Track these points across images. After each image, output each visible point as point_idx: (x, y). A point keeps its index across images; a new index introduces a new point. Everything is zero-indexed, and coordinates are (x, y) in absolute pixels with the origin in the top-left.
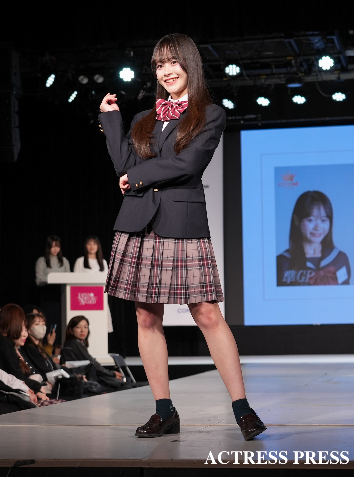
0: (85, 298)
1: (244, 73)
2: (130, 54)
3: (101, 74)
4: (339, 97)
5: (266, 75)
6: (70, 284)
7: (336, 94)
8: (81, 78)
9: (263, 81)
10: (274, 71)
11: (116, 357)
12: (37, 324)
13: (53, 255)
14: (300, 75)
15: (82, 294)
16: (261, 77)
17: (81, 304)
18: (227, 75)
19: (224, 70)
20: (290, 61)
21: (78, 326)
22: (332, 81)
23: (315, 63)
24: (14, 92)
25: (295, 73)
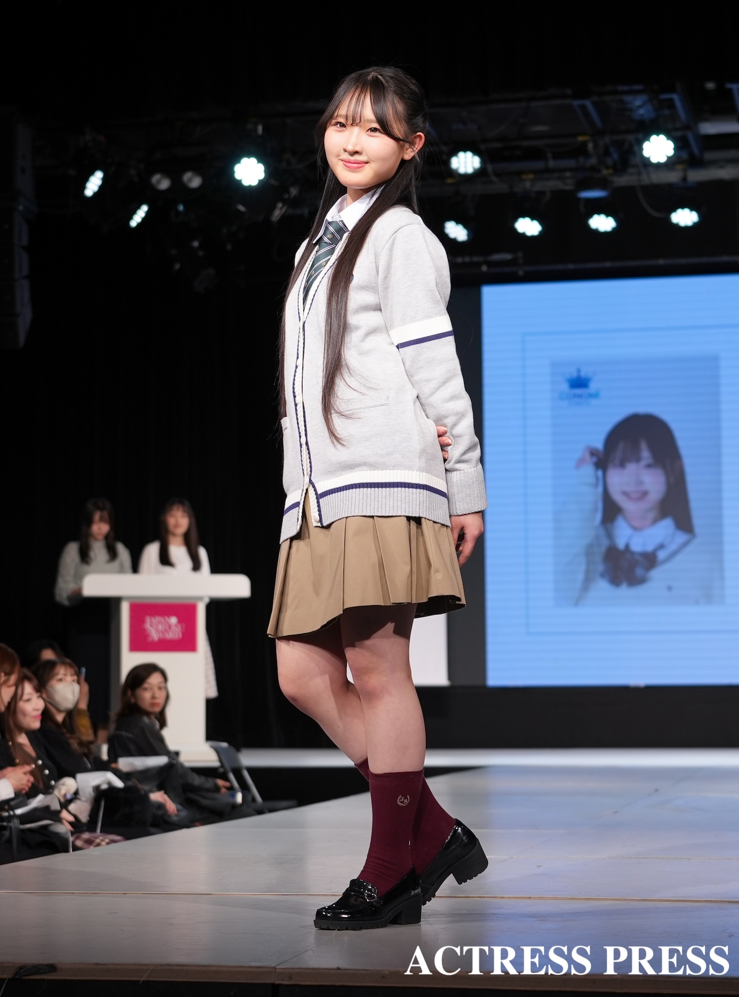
0: (160, 627)
1: (490, 168)
2: (256, 130)
3: (198, 171)
4: (685, 217)
5: (535, 172)
6: (128, 598)
7: (680, 211)
8: (156, 178)
9: (528, 185)
10: (552, 164)
11: (223, 749)
12: (61, 680)
13: (96, 539)
14: (605, 172)
15: (153, 620)
16: (524, 177)
17: (150, 639)
18: (453, 174)
19: (447, 163)
20: (584, 144)
21: (146, 685)
22: (670, 186)
23: (636, 149)
24: (21, 208)
25: (593, 169)
